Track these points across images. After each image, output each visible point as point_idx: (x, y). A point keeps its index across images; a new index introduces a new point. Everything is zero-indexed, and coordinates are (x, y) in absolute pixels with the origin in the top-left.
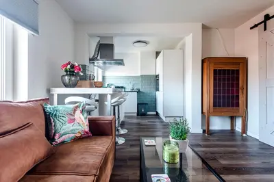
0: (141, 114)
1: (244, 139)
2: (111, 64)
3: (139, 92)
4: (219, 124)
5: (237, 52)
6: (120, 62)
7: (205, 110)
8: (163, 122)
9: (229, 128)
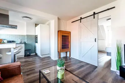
0: (27, 56)
1: (70, 59)
2: (7, 27)
3: (25, 43)
4: (63, 55)
5: (68, 29)
6: (15, 27)
7: (59, 51)
8: (40, 58)
9: (65, 56)
